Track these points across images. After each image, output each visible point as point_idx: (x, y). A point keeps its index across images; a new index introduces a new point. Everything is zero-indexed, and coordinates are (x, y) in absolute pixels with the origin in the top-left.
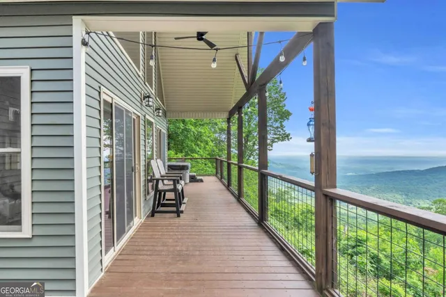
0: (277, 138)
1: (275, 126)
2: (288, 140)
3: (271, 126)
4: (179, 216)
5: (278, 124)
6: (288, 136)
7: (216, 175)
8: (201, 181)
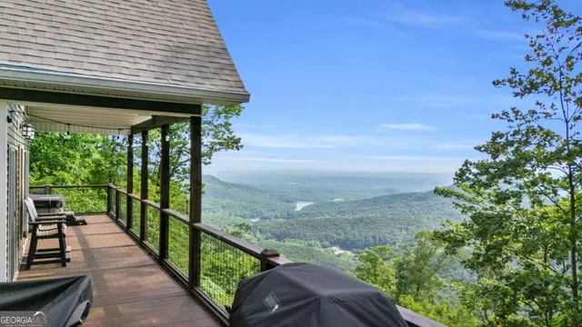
0: (221, 144)
1: (215, 124)
2: (238, 149)
3: (210, 123)
4: (64, 265)
5: (222, 121)
6: (237, 141)
7: (108, 213)
8: (84, 223)
